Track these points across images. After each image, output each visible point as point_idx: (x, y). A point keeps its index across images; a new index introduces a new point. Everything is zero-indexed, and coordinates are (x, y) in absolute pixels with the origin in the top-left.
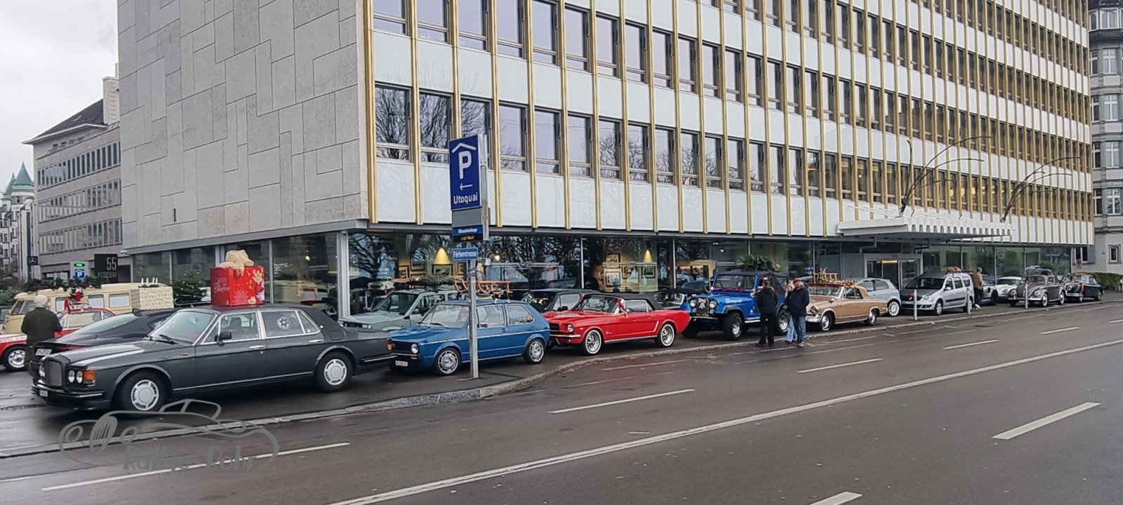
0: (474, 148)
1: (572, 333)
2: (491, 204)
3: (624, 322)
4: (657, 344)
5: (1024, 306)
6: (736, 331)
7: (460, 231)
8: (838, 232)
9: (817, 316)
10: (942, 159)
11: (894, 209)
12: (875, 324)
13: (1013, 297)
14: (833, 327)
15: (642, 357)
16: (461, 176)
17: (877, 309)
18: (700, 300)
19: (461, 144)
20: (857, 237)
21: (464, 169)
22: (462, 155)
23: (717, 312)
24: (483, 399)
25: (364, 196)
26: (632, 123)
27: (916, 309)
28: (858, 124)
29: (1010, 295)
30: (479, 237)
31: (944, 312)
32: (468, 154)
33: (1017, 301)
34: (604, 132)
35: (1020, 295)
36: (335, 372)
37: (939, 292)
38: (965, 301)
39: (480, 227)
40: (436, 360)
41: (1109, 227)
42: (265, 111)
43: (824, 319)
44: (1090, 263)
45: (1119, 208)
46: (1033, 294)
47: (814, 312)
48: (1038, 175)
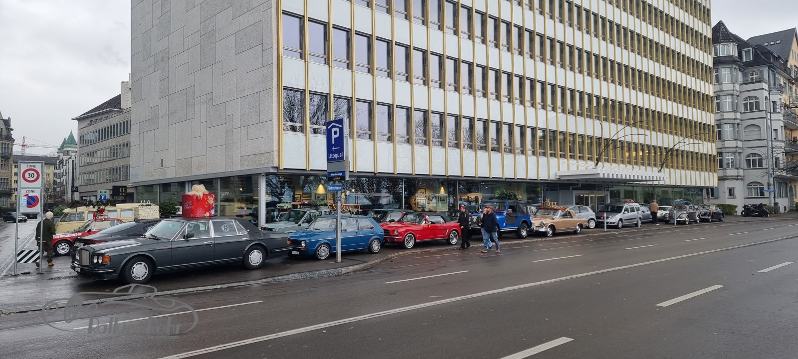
0: (341, 126)
1: (397, 236)
2: (350, 159)
3: (428, 229)
4: (448, 243)
5: (673, 224)
7: (332, 175)
8: (557, 177)
9: (544, 228)
10: (621, 134)
11: (591, 164)
12: (581, 233)
13: (666, 218)
14: (554, 234)
15: (438, 251)
16: (333, 143)
17: (581, 224)
18: (473, 217)
19: (333, 124)
20: (568, 180)
21: (335, 138)
22: (334, 130)
24: (343, 275)
25: (276, 153)
26: (434, 112)
27: (605, 224)
28: (569, 113)
29: (664, 217)
30: (343, 178)
31: (623, 227)
32: (337, 129)
33: (669, 221)
34: (417, 117)
35: (671, 217)
36: (256, 257)
37: (620, 214)
38: (636, 220)
39: (344, 172)
40: (316, 251)
41: (727, 176)
42: (217, 103)
43: (549, 230)
44: (715, 198)
45: (734, 165)
46: (679, 217)
47: (542, 225)
48: (682, 144)
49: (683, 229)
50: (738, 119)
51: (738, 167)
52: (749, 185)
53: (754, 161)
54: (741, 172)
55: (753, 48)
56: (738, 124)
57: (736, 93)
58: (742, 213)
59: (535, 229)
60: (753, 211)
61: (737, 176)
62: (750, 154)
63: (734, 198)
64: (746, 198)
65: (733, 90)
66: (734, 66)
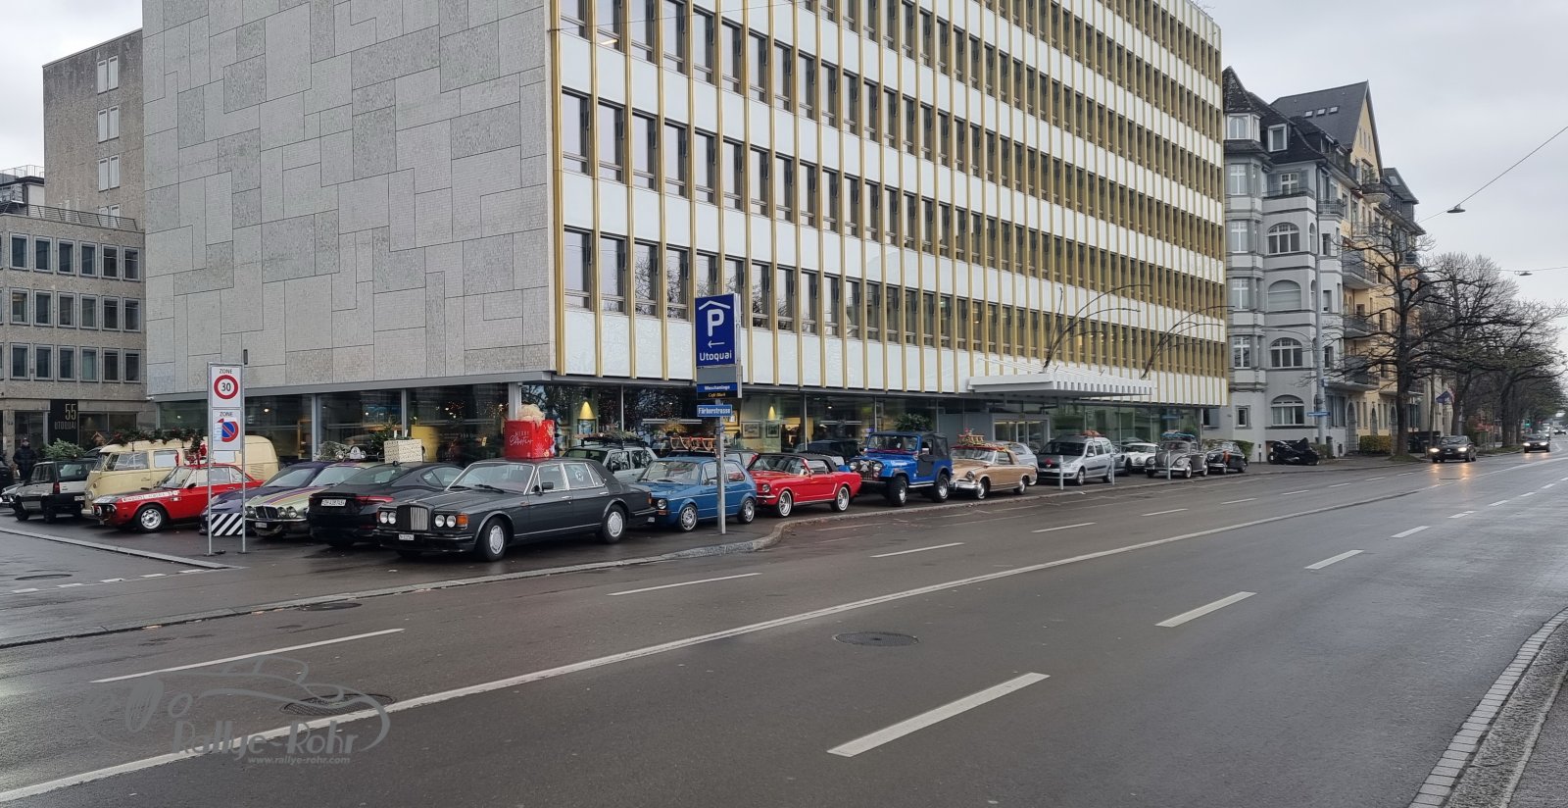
0: (729, 307)
1: (768, 494)
3: (806, 484)
4: (834, 508)
5: (1165, 477)
6: (902, 496)
7: (707, 388)
8: (970, 388)
9: (974, 482)
11: (1036, 364)
12: (1026, 493)
13: (1151, 466)
14: (989, 495)
15: (831, 520)
16: (710, 334)
17: (1027, 477)
18: (862, 462)
19: (710, 302)
20: (986, 394)
21: (714, 327)
22: (710, 313)
23: (883, 475)
24: (756, 551)
25: (552, 346)
27: (1062, 478)
29: (1147, 463)
30: (732, 393)
31: (1085, 483)
32: (720, 313)
33: (1156, 471)
35: (1159, 463)
36: (615, 524)
37: (1081, 458)
38: (1105, 469)
39: (734, 385)
40: (679, 516)
41: (1237, 384)
42: (401, 247)
43: (980, 486)
44: (1212, 428)
45: (1248, 360)
46: (1175, 464)
47: (969, 477)
48: (1185, 326)
49: (1184, 486)
50: (1258, 269)
51: (1257, 365)
52: (1275, 401)
53: (1286, 353)
54: (1262, 377)
55: (1289, 125)
56: (1258, 279)
57: (1256, 216)
58: (1269, 458)
59: (957, 486)
60: (1290, 454)
61: (1255, 384)
62: (1278, 340)
63: (1248, 427)
64: (1273, 428)
65: (1251, 211)
66: (1253, 161)
